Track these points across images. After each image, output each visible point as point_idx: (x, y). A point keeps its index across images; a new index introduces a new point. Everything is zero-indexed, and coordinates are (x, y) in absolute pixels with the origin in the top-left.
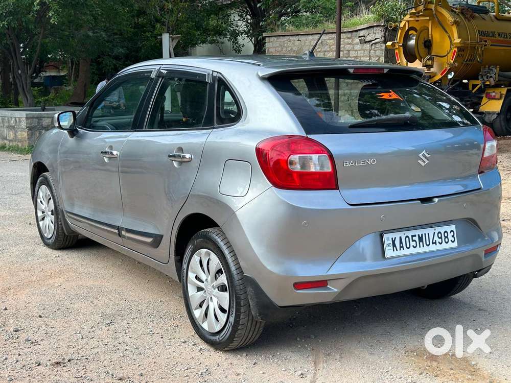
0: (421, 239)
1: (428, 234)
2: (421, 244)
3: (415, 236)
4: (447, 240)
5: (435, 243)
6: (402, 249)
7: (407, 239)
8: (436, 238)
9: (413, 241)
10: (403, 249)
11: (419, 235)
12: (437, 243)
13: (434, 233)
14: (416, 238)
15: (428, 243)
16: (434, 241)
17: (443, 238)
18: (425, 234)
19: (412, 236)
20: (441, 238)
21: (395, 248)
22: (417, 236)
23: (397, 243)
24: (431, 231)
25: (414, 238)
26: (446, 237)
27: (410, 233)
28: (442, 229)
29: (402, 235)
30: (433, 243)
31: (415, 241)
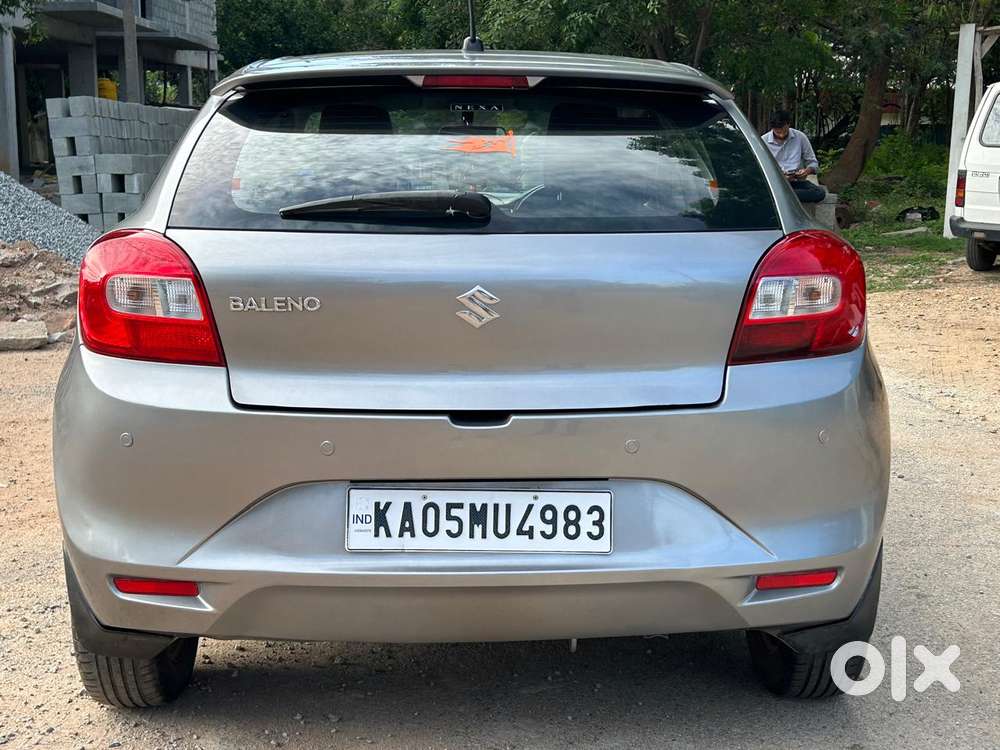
0: (478, 516)
1: (508, 507)
2: (478, 530)
3: (460, 506)
4: (572, 530)
5: (530, 533)
6: (407, 534)
7: (431, 512)
8: (534, 520)
9: (449, 517)
10: (413, 535)
11: (473, 506)
12: (537, 534)
13: (530, 507)
14: (464, 514)
15: (502, 530)
16: (526, 528)
17: (561, 523)
18: (496, 507)
19: (450, 506)
20: (554, 522)
21: (382, 530)
22: (467, 508)
23: (394, 518)
24: (519, 501)
25: (454, 512)
26: (568, 523)
27: (442, 498)
28: (561, 500)
29: (417, 499)
30: (520, 532)
31: (457, 519)
